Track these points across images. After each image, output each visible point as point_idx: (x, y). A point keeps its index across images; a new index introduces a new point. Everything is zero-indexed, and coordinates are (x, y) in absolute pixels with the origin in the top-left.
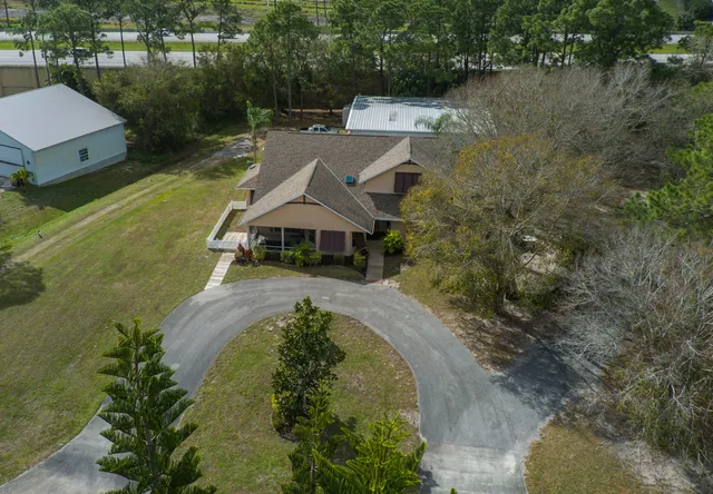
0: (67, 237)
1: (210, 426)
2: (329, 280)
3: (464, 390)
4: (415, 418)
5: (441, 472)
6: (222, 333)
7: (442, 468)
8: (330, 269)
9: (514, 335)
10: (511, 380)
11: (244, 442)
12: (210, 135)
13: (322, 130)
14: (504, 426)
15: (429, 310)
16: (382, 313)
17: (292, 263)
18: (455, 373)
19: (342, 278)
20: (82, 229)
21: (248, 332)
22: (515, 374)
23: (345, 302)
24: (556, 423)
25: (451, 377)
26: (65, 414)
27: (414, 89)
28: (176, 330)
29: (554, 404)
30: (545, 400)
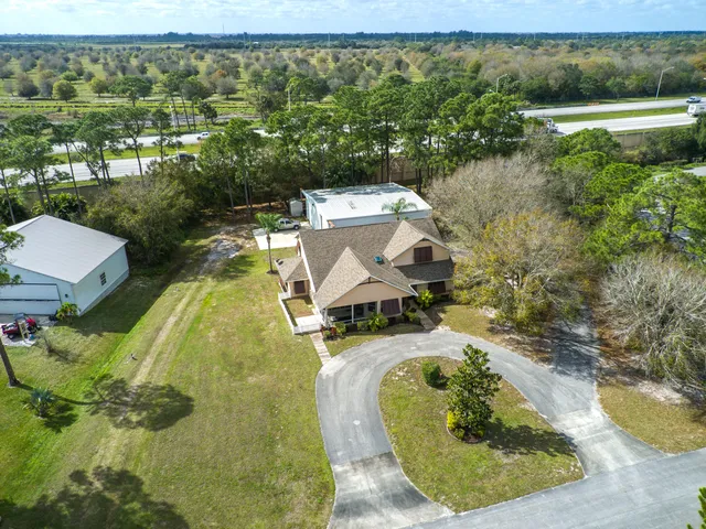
0: (160, 353)
1: (418, 452)
3: (541, 381)
4: (530, 406)
8: (396, 327)
9: (538, 341)
10: (559, 368)
11: (449, 455)
14: (577, 394)
15: (482, 339)
16: (456, 348)
17: (368, 330)
18: (529, 373)
21: (385, 385)
22: (558, 364)
23: (428, 347)
24: (600, 385)
25: (529, 376)
26: (310, 480)
27: (345, 180)
28: (332, 398)
29: (591, 375)
30: (585, 374)
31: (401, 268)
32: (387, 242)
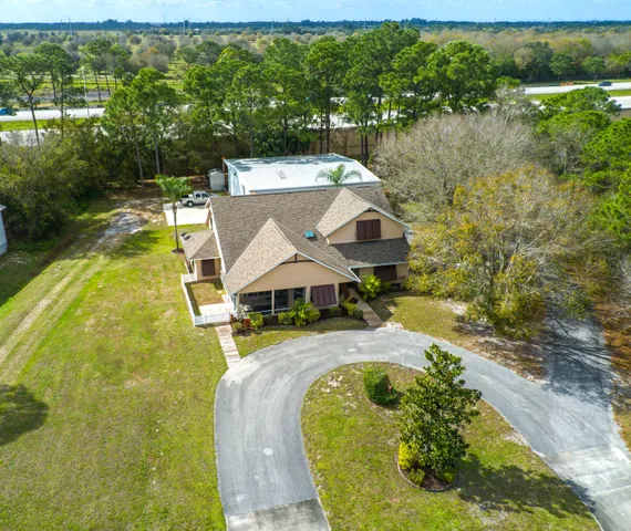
0: (19, 345)
1: (355, 502)
2: (339, 333)
4: (519, 438)
5: (580, 478)
6: (286, 406)
7: (577, 475)
8: (331, 322)
9: (525, 347)
10: (556, 385)
11: (401, 508)
12: (80, 214)
13: (204, 196)
14: (587, 425)
16: (412, 353)
17: (292, 324)
18: (515, 391)
19: (349, 328)
20: (30, 332)
21: (310, 399)
22: (554, 378)
23: (373, 350)
24: (618, 411)
25: (516, 395)
27: (276, 150)
28: (236, 414)
29: (602, 395)
30: (594, 394)
31: (339, 247)
32: (322, 214)
